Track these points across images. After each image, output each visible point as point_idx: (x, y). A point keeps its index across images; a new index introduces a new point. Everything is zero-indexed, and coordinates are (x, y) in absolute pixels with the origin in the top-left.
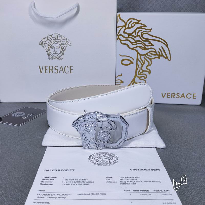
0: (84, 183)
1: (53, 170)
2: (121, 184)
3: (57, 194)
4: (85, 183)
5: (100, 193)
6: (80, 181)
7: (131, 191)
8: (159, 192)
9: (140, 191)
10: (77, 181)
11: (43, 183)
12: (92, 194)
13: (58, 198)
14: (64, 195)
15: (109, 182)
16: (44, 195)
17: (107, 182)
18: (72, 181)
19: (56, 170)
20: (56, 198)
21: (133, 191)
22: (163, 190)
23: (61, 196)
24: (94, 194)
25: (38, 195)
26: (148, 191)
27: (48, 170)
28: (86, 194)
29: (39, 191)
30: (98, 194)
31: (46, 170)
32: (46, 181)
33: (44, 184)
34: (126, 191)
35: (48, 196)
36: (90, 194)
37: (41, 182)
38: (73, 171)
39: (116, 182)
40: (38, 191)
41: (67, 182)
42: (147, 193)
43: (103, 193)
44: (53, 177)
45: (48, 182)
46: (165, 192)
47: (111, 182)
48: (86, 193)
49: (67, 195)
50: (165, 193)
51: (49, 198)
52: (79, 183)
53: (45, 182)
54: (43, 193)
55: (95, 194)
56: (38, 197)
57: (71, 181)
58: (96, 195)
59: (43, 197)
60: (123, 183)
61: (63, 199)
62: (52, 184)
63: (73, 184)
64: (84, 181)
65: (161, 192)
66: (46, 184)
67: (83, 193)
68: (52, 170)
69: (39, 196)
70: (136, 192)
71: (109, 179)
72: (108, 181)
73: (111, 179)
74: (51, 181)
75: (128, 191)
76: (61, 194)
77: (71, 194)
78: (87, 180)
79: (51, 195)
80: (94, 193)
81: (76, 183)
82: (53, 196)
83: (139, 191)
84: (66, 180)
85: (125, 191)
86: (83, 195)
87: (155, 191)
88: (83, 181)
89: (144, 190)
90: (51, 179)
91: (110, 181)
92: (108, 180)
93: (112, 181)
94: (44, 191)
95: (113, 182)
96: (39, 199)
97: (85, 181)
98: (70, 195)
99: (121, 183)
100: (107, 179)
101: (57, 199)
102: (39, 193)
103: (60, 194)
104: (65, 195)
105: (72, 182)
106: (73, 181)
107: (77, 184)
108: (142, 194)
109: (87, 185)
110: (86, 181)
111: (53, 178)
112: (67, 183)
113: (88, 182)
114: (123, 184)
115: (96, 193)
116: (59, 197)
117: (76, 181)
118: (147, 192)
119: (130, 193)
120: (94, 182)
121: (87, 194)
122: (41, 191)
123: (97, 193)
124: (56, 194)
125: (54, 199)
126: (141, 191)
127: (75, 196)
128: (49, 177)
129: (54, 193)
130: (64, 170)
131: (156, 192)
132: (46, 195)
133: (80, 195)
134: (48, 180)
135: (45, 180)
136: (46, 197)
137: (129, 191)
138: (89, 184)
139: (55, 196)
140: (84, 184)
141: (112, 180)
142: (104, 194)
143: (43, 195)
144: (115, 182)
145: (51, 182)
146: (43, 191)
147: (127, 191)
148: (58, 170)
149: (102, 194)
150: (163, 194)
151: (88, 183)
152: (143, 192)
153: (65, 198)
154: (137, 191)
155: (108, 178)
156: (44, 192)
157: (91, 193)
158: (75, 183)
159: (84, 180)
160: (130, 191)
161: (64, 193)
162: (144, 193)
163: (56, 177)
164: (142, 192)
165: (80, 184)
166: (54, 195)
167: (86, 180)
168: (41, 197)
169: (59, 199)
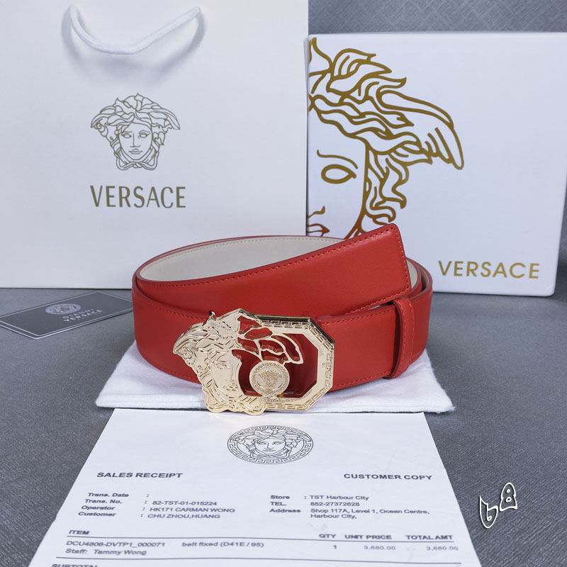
0: (205, 513)
1: (121, 475)
2: (312, 516)
3: (124, 544)
4: (209, 513)
5: (246, 541)
6: (195, 507)
7: (340, 536)
8: (422, 540)
9: (364, 538)
10: (185, 506)
11: (87, 511)
12: (224, 544)
13: (125, 553)
14: (142, 545)
15: (279, 511)
16: (87, 544)
17: (272, 510)
18: (170, 506)
19: (130, 475)
20: (119, 553)
21: (346, 536)
22: (433, 536)
23: (134, 550)
24: (230, 543)
25: (67, 544)
26: (388, 537)
27: (109, 475)
28: (206, 544)
29: (72, 534)
30: (241, 544)
31: (101, 475)
32: (99, 506)
33: (91, 514)
34: (324, 537)
35: (98, 548)
36: (217, 543)
37: (82, 508)
38: (179, 477)
39: (299, 511)
40: (70, 533)
41: (157, 509)
42: (385, 545)
43: (256, 541)
44: (120, 495)
45: (102, 508)
46: (438, 540)
47: (284, 511)
48: (205, 541)
49: (151, 545)
50: (438, 545)
51: (100, 552)
52: (191, 513)
53: (94, 508)
54: (82, 540)
55: (232, 544)
56: (69, 551)
57: (168, 506)
58: (235, 545)
59: (83, 551)
60: (318, 514)
61: (140, 556)
62: (114, 515)
63: (173, 516)
64: (206, 507)
65: (425, 540)
66: (95, 514)
67: (198, 541)
68: (117, 474)
69: (72, 547)
70: (354, 539)
71: (278, 503)
72: (276, 508)
73: (284, 501)
74: (112, 505)
75: (331, 537)
76: (135, 542)
77: (163, 544)
78: (215, 504)
79: (107, 545)
80: (230, 541)
81: (183, 513)
82: (111, 548)
83: (361, 537)
84: (155, 503)
85: (320, 536)
86: (198, 545)
87: (408, 537)
88: (203, 507)
89: (377, 534)
90: (112, 501)
91: (281, 508)
92: (276, 504)
93: (286, 508)
94: (88, 533)
95: (290, 511)
96: (71, 555)
97: (210, 507)
98: (161, 545)
99: (313, 514)
100: (272, 503)
101: (122, 556)
102: (73, 540)
103: (131, 544)
104: (147, 544)
105: (172, 509)
106: (174, 506)
107: (184, 516)
108: (369, 545)
109: (212, 517)
110: (213, 507)
111: (117, 498)
112: (157, 513)
113: (218, 510)
114: (319, 516)
115: (235, 541)
116: (128, 551)
117: (182, 507)
118: (386, 540)
119: (334, 543)
120: (234, 511)
121: (211, 544)
122: (78, 532)
123: (239, 541)
124: (120, 543)
125: (114, 556)
126: (367, 537)
127: (173, 548)
128: (106, 495)
129: (115, 541)
130: (152, 476)
131: (411, 540)
132: (93, 544)
133: (189, 545)
134: (104, 502)
135: (94, 501)
136: (91, 550)
137: (333, 536)
138: (219, 517)
139: (117, 548)
140: (206, 516)
141: (289, 504)
142: (258, 544)
143: (84, 544)
144: (294, 511)
145: (112, 509)
146: (84, 533)
147: (328, 535)
148: (134, 475)
149: (253, 545)
150: (432, 545)
151: (217, 513)
152: (375, 540)
153: (144, 553)
154: (356, 537)
155: (275, 500)
156: (86, 535)
157: (220, 541)
158: (179, 513)
159: (207, 503)
160: (336, 538)
161: (143, 541)
162: (375, 544)
163: (127, 495)
164: (370, 539)
165: (193, 516)
166: (114, 545)
167: (211, 504)
168: (77, 552)
169: (128, 556)
